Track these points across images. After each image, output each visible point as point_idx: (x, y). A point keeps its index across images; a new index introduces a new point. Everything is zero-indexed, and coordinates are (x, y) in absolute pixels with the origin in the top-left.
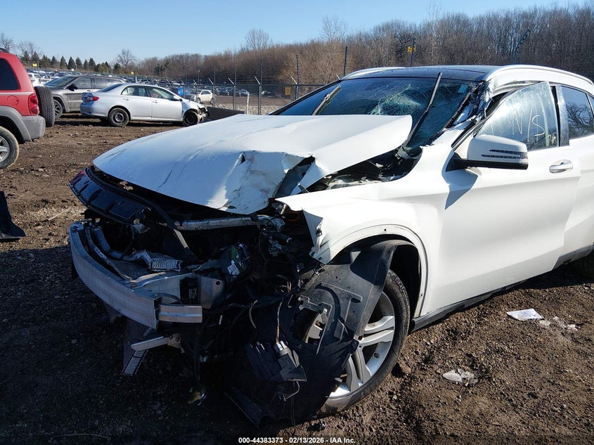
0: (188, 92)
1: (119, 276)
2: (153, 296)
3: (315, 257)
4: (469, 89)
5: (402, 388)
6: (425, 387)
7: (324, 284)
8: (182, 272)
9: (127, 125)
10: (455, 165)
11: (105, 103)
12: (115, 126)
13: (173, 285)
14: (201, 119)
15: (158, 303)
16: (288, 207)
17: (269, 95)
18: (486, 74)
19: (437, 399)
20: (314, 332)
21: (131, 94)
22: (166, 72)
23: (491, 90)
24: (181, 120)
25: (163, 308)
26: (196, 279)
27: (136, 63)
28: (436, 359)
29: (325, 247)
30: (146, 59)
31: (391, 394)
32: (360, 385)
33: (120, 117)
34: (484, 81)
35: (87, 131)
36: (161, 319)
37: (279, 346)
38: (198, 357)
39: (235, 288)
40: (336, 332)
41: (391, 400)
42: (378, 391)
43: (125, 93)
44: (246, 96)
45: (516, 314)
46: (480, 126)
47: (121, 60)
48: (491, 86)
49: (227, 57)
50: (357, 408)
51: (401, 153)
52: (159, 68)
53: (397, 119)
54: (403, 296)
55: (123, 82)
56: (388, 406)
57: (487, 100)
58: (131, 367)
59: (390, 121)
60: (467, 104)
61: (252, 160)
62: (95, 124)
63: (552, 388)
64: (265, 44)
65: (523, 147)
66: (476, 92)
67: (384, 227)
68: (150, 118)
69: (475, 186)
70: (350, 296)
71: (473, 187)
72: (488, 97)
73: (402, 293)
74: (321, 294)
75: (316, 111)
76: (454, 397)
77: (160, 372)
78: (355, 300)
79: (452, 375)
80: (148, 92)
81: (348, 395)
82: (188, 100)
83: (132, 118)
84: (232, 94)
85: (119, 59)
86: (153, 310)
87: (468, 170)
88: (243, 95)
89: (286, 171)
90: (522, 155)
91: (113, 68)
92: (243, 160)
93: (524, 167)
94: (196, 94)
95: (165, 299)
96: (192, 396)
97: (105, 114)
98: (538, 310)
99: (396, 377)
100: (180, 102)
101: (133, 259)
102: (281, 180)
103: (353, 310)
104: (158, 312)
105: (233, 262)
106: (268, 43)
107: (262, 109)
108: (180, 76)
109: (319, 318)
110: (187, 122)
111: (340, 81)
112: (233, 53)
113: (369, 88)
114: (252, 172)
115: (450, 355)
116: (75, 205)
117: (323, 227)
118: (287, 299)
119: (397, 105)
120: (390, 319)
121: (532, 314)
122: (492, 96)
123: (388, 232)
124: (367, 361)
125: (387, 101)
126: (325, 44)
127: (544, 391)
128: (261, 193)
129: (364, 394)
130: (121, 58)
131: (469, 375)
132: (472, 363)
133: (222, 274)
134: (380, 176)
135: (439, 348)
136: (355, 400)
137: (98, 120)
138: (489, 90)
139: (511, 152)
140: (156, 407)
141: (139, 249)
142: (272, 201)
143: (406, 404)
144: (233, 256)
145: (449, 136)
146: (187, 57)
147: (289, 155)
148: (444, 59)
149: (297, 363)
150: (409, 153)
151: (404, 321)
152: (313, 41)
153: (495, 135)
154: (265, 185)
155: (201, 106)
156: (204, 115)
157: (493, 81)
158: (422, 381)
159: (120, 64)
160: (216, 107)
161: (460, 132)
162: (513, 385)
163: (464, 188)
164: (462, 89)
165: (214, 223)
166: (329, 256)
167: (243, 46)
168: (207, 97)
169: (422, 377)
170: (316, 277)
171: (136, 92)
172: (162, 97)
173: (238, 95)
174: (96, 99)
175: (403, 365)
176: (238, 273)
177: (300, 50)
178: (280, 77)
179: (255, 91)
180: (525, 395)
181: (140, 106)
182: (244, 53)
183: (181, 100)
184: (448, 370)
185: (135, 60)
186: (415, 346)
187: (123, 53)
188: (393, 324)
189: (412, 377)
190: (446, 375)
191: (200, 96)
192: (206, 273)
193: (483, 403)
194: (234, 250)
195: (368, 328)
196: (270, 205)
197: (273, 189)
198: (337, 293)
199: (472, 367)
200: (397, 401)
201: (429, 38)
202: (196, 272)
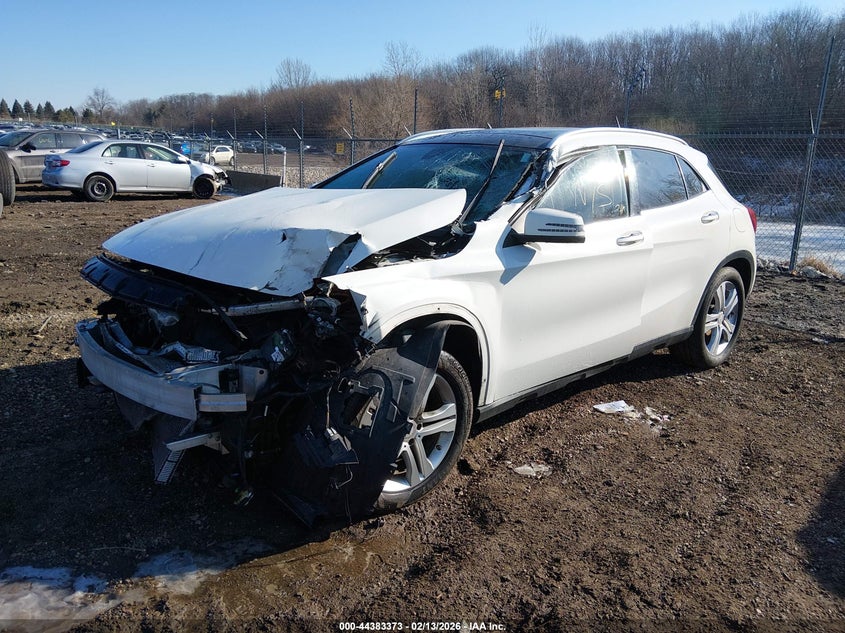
0: (196, 149)
1: (151, 370)
2: (192, 385)
3: (365, 337)
4: (531, 159)
5: (470, 484)
6: (495, 481)
7: (375, 367)
8: (221, 364)
9: (111, 199)
10: (513, 241)
11: (78, 168)
12: (94, 200)
13: (212, 375)
14: (219, 188)
15: (198, 392)
16: (335, 286)
17: (315, 151)
18: (551, 139)
19: (505, 491)
20: (366, 419)
21: (115, 156)
22: (161, 120)
23: (555, 158)
24: (191, 189)
25: (204, 399)
26: (237, 370)
27: (116, 108)
28: (509, 454)
29: (375, 327)
30: (131, 102)
31: (457, 490)
32: (422, 479)
33: (101, 188)
34: (549, 149)
35: (55, 208)
36: (202, 409)
37: (329, 431)
38: (243, 452)
39: (280, 376)
40: (388, 415)
41: (457, 497)
42: (443, 488)
43: (107, 154)
44: (282, 153)
45: (603, 407)
46: (538, 198)
47: (93, 104)
48: (554, 155)
49: (251, 98)
50: (419, 504)
51: (456, 230)
52: (150, 113)
53: (449, 194)
54: (464, 381)
55: (104, 139)
56: (454, 502)
57: (550, 170)
58: (164, 475)
59: (443, 195)
60: (529, 174)
61: (293, 238)
62: (64, 199)
63: (629, 476)
64: (305, 79)
65: (579, 220)
66: (538, 161)
67: (438, 306)
68: (144, 189)
69: (533, 262)
70: (402, 377)
71: (531, 264)
72: (551, 166)
73: (462, 377)
74: (373, 378)
75: (367, 183)
76: (524, 488)
77: (196, 484)
78: (408, 382)
79: (525, 469)
80: (140, 152)
81: (409, 490)
82: (198, 162)
83: (119, 188)
84: (261, 151)
85: (90, 102)
86: (192, 401)
87: (527, 246)
88: (276, 152)
89: (331, 249)
90: (577, 228)
91: (81, 115)
92: (284, 238)
93: (581, 240)
94: (209, 151)
95: (205, 389)
96: (238, 496)
97: (79, 184)
98: (628, 402)
99: (465, 474)
100: (187, 166)
101: (164, 352)
102: (326, 259)
103: (405, 392)
104: (198, 403)
105: (277, 349)
106: (310, 78)
107: (305, 172)
108: (182, 125)
109: (372, 405)
110: (198, 193)
111: (395, 147)
112: (260, 93)
113: (426, 157)
114: (294, 251)
115: (524, 450)
116: (57, 308)
117: (368, 305)
118: (336, 383)
119: (455, 177)
120: (451, 408)
121: (621, 406)
122: (556, 165)
123: (442, 311)
124: (428, 454)
125: (445, 172)
126: (391, 79)
127: (620, 479)
128: (304, 273)
129: (427, 489)
130: (93, 101)
131: (544, 468)
132: (547, 456)
133: (266, 363)
134: (432, 254)
135: (514, 445)
136: (417, 496)
137: (68, 193)
138: (552, 159)
139: (567, 226)
140: (194, 518)
141: (171, 341)
142: (318, 281)
143: (472, 498)
144: (277, 343)
145: (507, 210)
146: (192, 98)
147: (335, 233)
148: (553, 100)
149: (348, 446)
150: (464, 229)
151: (467, 408)
152: (373, 76)
153: (556, 208)
154: (308, 264)
155: (219, 170)
156: (223, 182)
157: (557, 148)
158: (491, 476)
159: (93, 110)
160: (239, 170)
161: (519, 205)
162: (588, 475)
163: (521, 264)
164: (525, 158)
165: (263, 307)
166: (380, 336)
167: (274, 82)
168: (225, 155)
169: (491, 472)
170: (366, 361)
171: (123, 152)
172: (161, 159)
173: (269, 152)
174: (65, 163)
175: (471, 462)
176: (283, 359)
177: (356, 88)
178: (330, 127)
179: (293, 147)
180: (600, 484)
181: (129, 172)
182: (275, 93)
183: (189, 163)
184: (521, 464)
185: (115, 104)
186: (487, 444)
187: (96, 94)
188: (454, 412)
189: (481, 473)
190: (519, 470)
191: (214, 154)
192: (247, 362)
193: (553, 492)
194: (277, 335)
195: (426, 416)
196: (315, 286)
197: (317, 268)
198: (389, 375)
199: (546, 460)
200: (464, 496)
201: (532, 72)
202: (236, 363)
